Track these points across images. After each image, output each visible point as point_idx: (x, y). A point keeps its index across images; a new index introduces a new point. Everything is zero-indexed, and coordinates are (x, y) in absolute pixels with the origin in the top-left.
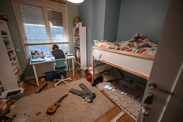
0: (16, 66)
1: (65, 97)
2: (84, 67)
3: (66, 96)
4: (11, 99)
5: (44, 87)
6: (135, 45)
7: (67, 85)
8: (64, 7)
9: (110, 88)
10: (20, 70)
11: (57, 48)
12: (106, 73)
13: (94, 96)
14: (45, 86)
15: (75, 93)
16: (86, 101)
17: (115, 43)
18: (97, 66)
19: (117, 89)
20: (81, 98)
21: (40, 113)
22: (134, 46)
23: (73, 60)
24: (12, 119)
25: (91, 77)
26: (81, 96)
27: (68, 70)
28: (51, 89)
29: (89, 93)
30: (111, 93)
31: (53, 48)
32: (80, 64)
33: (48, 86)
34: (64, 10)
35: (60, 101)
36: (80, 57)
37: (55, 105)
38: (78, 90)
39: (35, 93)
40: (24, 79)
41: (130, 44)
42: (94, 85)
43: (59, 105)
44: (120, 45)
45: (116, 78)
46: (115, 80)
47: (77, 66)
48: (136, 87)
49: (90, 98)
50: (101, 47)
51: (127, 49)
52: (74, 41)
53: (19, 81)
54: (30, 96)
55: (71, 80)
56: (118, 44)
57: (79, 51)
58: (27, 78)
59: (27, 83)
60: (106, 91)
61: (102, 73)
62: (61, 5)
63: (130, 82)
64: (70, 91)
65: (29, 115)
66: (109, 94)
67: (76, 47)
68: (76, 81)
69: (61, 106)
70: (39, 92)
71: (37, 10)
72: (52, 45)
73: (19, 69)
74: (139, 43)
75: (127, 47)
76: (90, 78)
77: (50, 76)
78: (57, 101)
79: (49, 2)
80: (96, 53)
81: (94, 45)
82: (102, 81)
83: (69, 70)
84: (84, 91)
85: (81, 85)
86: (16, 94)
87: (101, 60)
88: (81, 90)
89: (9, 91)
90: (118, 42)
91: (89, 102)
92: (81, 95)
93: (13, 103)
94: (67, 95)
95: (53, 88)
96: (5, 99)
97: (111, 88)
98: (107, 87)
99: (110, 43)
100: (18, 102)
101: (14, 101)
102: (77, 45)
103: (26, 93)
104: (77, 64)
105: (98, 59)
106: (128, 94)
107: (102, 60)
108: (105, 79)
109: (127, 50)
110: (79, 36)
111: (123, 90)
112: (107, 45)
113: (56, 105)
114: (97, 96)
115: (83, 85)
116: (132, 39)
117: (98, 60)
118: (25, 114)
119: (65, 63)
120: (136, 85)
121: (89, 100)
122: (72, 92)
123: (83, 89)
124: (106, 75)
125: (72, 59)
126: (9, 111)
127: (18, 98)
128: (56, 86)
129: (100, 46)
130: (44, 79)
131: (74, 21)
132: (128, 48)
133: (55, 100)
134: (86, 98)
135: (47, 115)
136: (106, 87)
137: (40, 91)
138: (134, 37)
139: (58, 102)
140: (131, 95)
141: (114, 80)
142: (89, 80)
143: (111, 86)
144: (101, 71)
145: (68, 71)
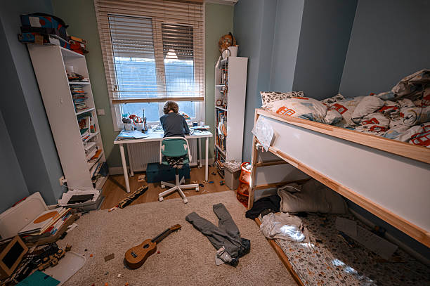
0: (94, 143)
1: (174, 231)
2: (233, 161)
3: (176, 230)
4: (75, 210)
5: (137, 196)
6: (405, 111)
7: (186, 201)
8: (199, 12)
9: (298, 236)
10: (103, 152)
11: (173, 110)
12: (291, 187)
13: (244, 249)
14: (140, 194)
15: (198, 226)
16: (219, 257)
17: (330, 102)
18: (266, 163)
19: (320, 245)
20: (209, 243)
21: (112, 256)
22: (402, 115)
23: (207, 141)
24: (62, 255)
25: (247, 192)
26: (210, 238)
27: (196, 164)
28: (149, 204)
29: (231, 235)
30: (296, 253)
31: (166, 111)
32: (224, 153)
33: (148, 194)
34: (197, 19)
35: (158, 239)
36: (225, 137)
37: (144, 247)
38: (209, 219)
39: (118, 207)
40: (108, 172)
41: (385, 107)
42: (252, 214)
43: (155, 250)
44: (346, 110)
45: (322, 209)
46: (320, 214)
47: (219, 156)
48: (396, 253)
49: (232, 252)
50: (278, 112)
51: (370, 122)
52: (217, 95)
53: (96, 174)
54: (107, 210)
55: (197, 189)
56: (338, 107)
57: (225, 120)
58: (113, 170)
59: (112, 180)
60: (282, 243)
61: (279, 185)
62: (193, 8)
63: (373, 231)
64: (187, 219)
65: (91, 256)
66: (290, 254)
67: (220, 110)
68: (210, 195)
69: (159, 253)
70: (124, 206)
71: (139, 25)
72: (164, 104)
73: (101, 150)
74: (424, 105)
75: (371, 116)
76: (244, 193)
77: (154, 172)
78: (152, 238)
79: (167, 5)
80: (263, 128)
81: (260, 107)
82: (276, 208)
83: (199, 164)
84: (222, 226)
85: (218, 208)
86: (83, 202)
87: (275, 149)
88: (214, 220)
89: (76, 192)
90: (341, 99)
91: (227, 263)
92: (211, 236)
93: (76, 219)
94: (178, 228)
95: (154, 203)
96: (64, 207)
97: (302, 236)
98: (289, 230)
99: (311, 100)
100: (84, 219)
101: (79, 214)
102: (221, 105)
103: (104, 202)
104: (219, 151)
105: (266, 146)
106: (360, 274)
107: (278, 152)
108: (286, 206)
109: (370, 126)
110: (227, 81)
111: (343, 252)
112: (297, 107)
113: (147, 246)
114: (253, 250)
115: (222, 209)
116: (396, 89)
117: (267, 150)
118: (86, 250)
119: (186, 147)
120: (397, 247)
121: (227, 257)
122: (191, 222)
123: (220, 219)
124: (292, 193)
125: (206, 138)
126: (64, 235)
127: (85, 211)
128: (161, 199)
129: (275, 109)
130: (143, 176)
131: (220, 44)
132: (374, 119)
133: (151, 235)
134: (221, 249)
135: (123, 266)
136: (287, 229)
137: (129, 203)
138: (405, 84)
139: (153, 241)
140: (371, 277)
141: (316, 213)
142: (243, 198)
143: (303, 230)
144: (279, 180)
145: (196, 167)
